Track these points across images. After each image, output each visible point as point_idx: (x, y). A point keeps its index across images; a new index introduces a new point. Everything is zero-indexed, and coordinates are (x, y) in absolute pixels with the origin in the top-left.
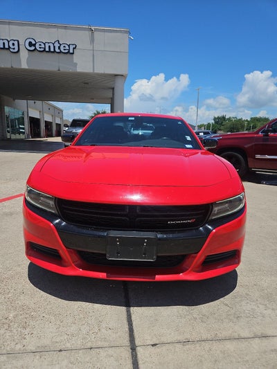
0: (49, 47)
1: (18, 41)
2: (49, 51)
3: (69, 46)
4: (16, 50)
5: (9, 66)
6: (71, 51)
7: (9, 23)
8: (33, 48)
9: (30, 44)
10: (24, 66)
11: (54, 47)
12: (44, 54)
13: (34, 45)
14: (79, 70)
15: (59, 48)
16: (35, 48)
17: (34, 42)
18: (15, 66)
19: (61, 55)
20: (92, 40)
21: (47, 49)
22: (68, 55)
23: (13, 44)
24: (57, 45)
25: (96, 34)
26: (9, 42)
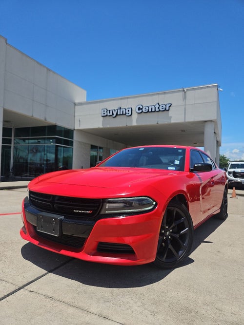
0: (152, 108)
1: (132, 108)
2: (152, 111)
3: (166, 105)
4: (130, 114)
5: (125, 125)
6: (167, 109)
7: (127, 98)
8: (141, 111)
9: (139, 109)
10: (134, 123)
11: (155, 108)
12: (148, 114)
13: (142, 109)
14: (173, 121)
15: (159, 108)
16: (142, 111)
17: (141, 107)
18: (129, 125)
19: (160, 112)
20: (185, 98)
21: (150, 110)
22: (166, 111)
23: (128, 111)
24: (157, 106)
25: (188, 93)
26: (126, 109)
